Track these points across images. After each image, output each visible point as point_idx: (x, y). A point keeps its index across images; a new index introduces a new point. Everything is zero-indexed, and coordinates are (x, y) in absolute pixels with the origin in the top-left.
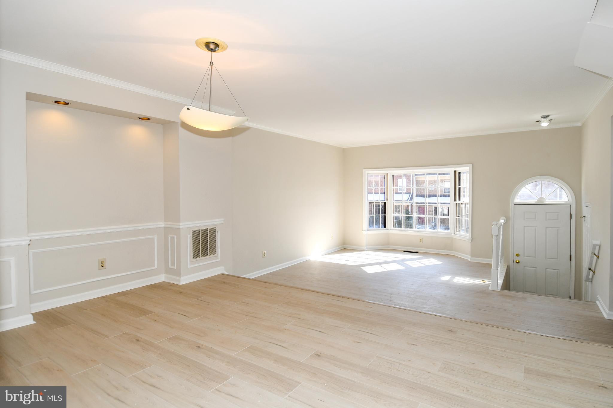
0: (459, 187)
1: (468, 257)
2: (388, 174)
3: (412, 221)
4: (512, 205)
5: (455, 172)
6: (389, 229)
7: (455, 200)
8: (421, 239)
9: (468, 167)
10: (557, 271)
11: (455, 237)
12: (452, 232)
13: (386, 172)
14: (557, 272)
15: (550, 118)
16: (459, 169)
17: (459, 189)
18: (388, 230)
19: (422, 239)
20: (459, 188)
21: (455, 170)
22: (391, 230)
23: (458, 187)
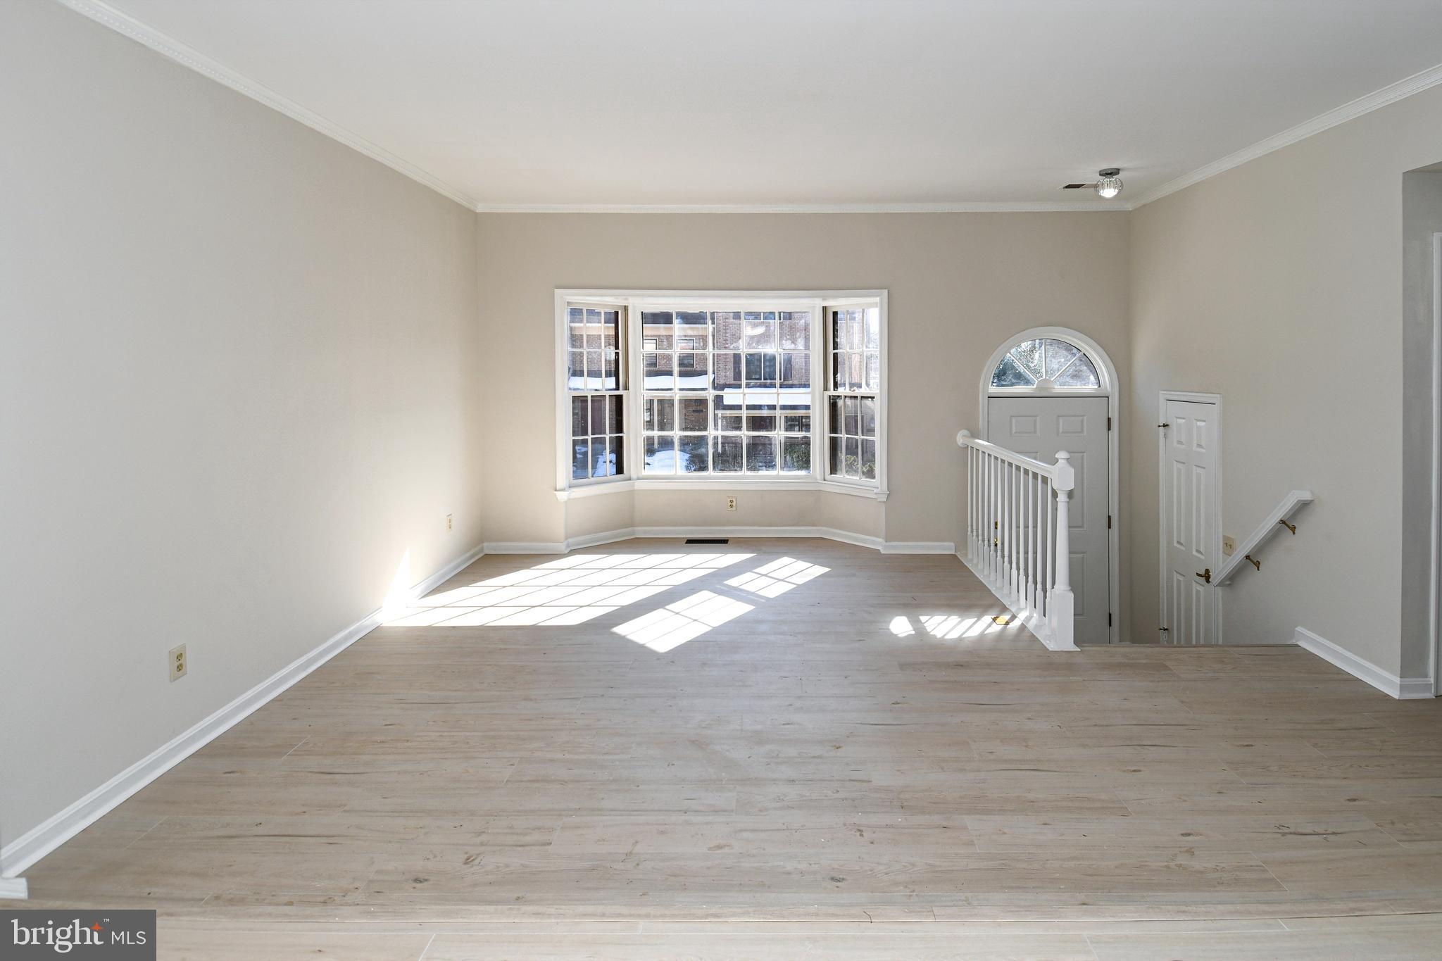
0: (835, 351)
1: (878, 544)
2: (626, 308)
3: (703, 450)
4: (982, 399)
5: (825, 309)
6: (634, 476)
7: (826, 389)
8: (732, 501)
9: (877, 296)
10: (1081, 555)
11: (827, 487)
12: (818, 476)
13: (621, 302)
14: (1083, 558)
15: (1121, 176)
16: (835, 303)
17: (835, 356)
18: (630, 479)
19: (734, 500)
20: (834, 354)
21: (826, 304)
22: (638, 479)
23: (831, 351)
